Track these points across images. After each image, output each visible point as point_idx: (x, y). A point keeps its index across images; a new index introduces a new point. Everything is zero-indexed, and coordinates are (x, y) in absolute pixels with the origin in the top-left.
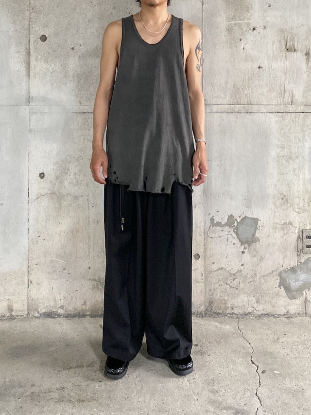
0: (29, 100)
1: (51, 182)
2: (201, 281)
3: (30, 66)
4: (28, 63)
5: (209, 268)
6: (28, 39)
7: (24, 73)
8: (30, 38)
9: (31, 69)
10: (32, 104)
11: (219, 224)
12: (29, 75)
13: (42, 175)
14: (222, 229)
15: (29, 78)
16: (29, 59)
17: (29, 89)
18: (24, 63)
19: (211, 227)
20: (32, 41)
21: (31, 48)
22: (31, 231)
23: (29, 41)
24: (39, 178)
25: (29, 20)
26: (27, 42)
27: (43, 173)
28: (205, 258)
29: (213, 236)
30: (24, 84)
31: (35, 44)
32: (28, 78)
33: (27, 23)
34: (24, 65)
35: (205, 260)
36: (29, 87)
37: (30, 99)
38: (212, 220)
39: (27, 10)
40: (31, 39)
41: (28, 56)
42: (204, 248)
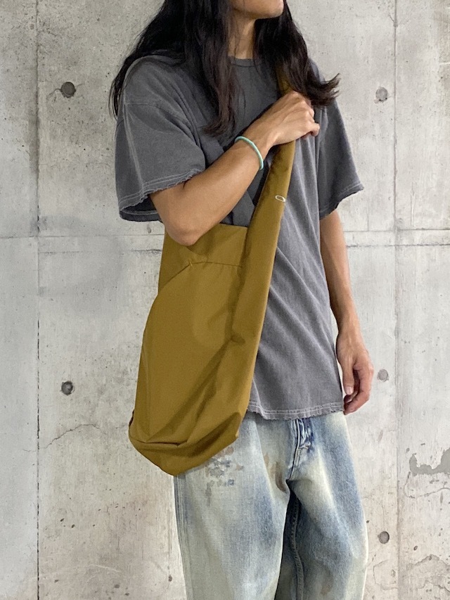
0: (37, 225)
1: (87, 401)
2: (392, 586)
3: (40, 150)
4: (35, 144)
5: (406, 559)
6: (35, 90)
7: (27, 165)
8: (38, 88)
9: (40, 156)
10: (43, 233)
11: (426, 469)
12: (37, 170)
13: (68, 388)
14: (431, 479)
15: (38, 178)
16: (37, 134)
17: (37, 202)
18: (26, 142)
19: (411, 476)
20: (43, 94)
21: (41, 110)
22: (44, 510)
23: (37, 96)
24: (61, 394)
25: (35, 48)
26: (32, 97)
27: (69, 383)
28: (399, 539)
29: (414, 493)
30: (26, 188)
31: (50, 102)
32: (35, 176)
33: (30, 54)
34: (27, 148)
35: (399, 543)
36: (37, 195)
37: (40, 221)
38: (413, 461)
39: (32, 27)
40: (41, 92)
41: (33, 128)
42: (398, 520)
